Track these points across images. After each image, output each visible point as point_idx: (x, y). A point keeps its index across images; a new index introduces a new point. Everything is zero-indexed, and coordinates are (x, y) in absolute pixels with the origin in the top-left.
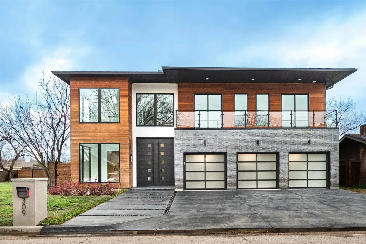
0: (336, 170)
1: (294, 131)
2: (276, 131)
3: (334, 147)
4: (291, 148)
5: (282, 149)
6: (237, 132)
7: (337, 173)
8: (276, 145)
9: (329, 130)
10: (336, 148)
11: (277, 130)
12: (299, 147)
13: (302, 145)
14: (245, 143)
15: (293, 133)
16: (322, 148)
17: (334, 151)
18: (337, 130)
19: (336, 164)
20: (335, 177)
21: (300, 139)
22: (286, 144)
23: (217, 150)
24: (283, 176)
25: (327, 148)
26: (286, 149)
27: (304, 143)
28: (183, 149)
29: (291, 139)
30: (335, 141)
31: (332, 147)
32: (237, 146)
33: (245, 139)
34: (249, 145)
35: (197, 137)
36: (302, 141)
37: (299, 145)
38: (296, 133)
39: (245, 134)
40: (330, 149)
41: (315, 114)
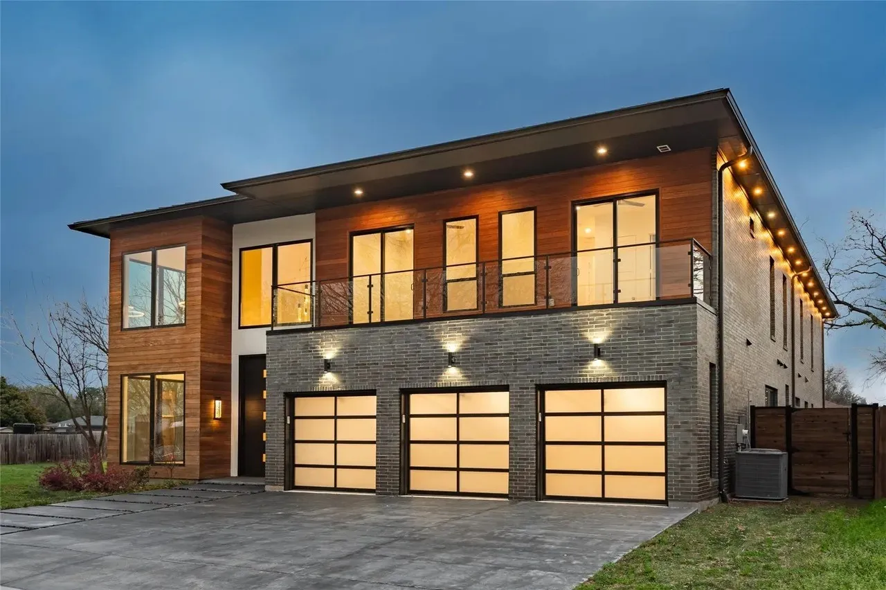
0: (686, 442)
1: (551, 319)
2: (500, 322)
3: (680, 364)
4: (542, 373)
5: (518, 378)
6: (400, 333)
7: (689, 454)
8: (500, 365)
9: (662, 308)
10: (687, 368)
11: (503, 320)
12: (566, 369)
13: (575, 361)
14: (419, 362)
15: (546, 326)
16: (638, 369)
17: (679, 380)
18: (691, 306)
19: (686, 423)
20: (683, 467)
21: (568, 343)
22: (529, 359)
23: (353, 384)
24: (520, 459)
25: (654, 369)
26: (528, 377)
27: (580, 357)
28: (283, 384)
29: (542, 344)
30: (681, 344)
31: (671, 364)
32: (399, 373)
33: (419, 352)
34: (428, 368)
35: (311, 351)
36: (574, 350)
37: (565, 362)
38: (557, 326)
39: (419, 338)
40: (663, 372)
41: (620, 260)
